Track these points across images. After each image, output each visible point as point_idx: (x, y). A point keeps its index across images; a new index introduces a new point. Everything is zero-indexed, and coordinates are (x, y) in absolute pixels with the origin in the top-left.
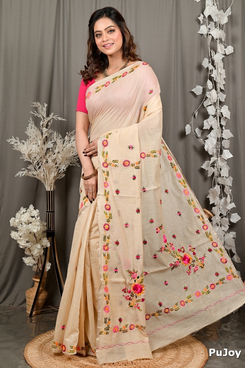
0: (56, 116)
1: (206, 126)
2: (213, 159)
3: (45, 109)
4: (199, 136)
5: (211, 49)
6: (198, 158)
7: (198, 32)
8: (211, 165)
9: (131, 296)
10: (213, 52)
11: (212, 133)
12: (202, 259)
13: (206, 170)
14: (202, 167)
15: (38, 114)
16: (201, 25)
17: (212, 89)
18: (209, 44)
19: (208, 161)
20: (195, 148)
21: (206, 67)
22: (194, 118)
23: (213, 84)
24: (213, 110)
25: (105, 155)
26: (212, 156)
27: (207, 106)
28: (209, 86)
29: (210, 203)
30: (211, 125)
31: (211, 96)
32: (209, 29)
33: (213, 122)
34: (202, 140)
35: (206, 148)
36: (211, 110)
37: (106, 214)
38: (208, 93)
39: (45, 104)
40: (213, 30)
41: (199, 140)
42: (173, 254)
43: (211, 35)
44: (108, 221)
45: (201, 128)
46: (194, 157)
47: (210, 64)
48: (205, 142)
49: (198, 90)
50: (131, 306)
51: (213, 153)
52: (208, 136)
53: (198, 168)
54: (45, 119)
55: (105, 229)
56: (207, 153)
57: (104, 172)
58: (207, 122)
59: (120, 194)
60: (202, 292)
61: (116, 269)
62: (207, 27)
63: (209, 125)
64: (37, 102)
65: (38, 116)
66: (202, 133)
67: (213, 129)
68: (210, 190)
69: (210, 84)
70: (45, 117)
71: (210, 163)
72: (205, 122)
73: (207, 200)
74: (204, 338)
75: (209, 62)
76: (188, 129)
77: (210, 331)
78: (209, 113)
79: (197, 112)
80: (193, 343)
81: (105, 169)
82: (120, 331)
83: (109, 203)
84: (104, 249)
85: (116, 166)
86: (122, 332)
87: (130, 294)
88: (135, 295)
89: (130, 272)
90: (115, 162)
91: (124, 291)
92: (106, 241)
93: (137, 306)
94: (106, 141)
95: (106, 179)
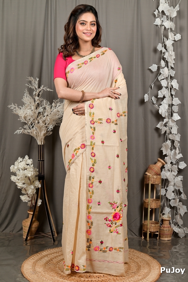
0: (45, 87)
1: (160, 95)
2: (165, 121)
3: (37, 82)
4: (155, 102)
5: (164, 36)
6: (154, 120)
7: (154, 24)
8: (164, 125)
9: (111, 224)
10: (165, 39)
11: (165, 101)
13: (160, 129)
14: (157, 126)
15: (32, 86)
16: (156, 18)
17: (164, 67)
18: (162, 32)
19: (162, 122)
20: (152, 112)
21: (160, 50)
22: (151, 89)
23: (165, 63)
24: (166, 83)
25: (92, 115)
26: (164, 118)
27: (161, 80)
28: (163, 65)
29: (163, 154)
30: (164, 94)
31: (164, 72)
32: (163, 21)
33: (165, 92)
34: (157, 105)
35: (160, 112)
36: (164, 83)
37: (92, 160)
38: (161, 70)
39: (37, 78)
40: (166, 22)
41: (154, 106)
43: (164, 26)
44: (93, 165)
45: (156, 96)
46: (151, 119)
47: (163, 48)
48: (159, 107)
49: (154, 68)
50: (111, 232)
51: (166, 116)
52: (162, 103)
53: (154, 127)
54: (37, 90)
55: (91, 171)
56: (161, 115)
57: (91, 128)
58: (161, 92)
59: (105, 144)
62: (161, 19)
63: (162, 94)
64: (31, 77)
65: (32, 88)
66: (157, 101)
67: (165, 97)
68: (163, 144)
69: (163, 63)
70: (37, 88)
72: (159, 92)
73: (161, 152)
74: (158, 257)
75: (162, 46)
76: (146, 98)
77: (164, 251)
78: (162, 85)
79: (153, 84)
80: (151, 261)
81: (92, 126)
82: (100, 250)
83: (94, 151)
84: (89, 186)
85: (101, 123)
86: (101, 252)
87: (110, 222)
88: (114, 222)
89: (111, 204)
90: (100, 120)
91: (105, 220)
92: (91, 180)
93: (116, 231)
94: (92, 104)
95: (93, 133)
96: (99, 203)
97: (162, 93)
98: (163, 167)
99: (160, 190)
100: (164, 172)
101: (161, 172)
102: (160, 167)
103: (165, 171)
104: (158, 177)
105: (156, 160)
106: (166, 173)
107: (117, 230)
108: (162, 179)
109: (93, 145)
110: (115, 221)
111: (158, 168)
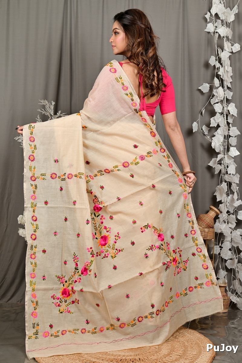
0: (64, 114)
1: (213, 124)
2: (220, 157)
3: (52, 107)
4: (206, 133)
5: (217, 47)
6: (205, 155)
7: (205, 30)
8: (218, 162)
9: (60, 302)
10: (220, 50)
11: (219, 131)
12: (186, 262)
13: (213, 167)
14: (209, 164)
15: (46, 112)
16: (207, 23)
17: (219, 87)
18: (216, 42)
19: (215, 159)
20: (202, 145)
21: (213, 65)
22: (201, 116)
23: (219, 81)
24: (220, 108)
25: (33, 169)
26: (219, 153)
27: (214, 104)
28: (216, 84)
29: (218, 201)
30: (218, 123)
31: (218, 94)
32: (216, 27)
33: (220, 120)
34: (209, 137)
35: (213, 145)
36: (218, 108)
37: (33, 225)
38: (215, 90)
39: (52, 101)
40: (220, 28)
41: (206, 137)
42: (167, 253)
43: (218, 33)
44: (35, 231)
45: (208, 125)
46: (201, 154)
47: (217, 62)
48: (212, 139)
49: (205, 87)
50: (61, 313)
51: (220, 150)
52: (216, 133)
53: (206, 165)
54: (52, 117)
55: (32, 239)
56: (214, 150)
57: (32, 185)
58: (214, 119)
59: (49, 205)
60: (180, 293)
61: (44, 277)
62: (214, 25)
63: (216, 123)
64: (44, 100)
65: (45, 114)
66: (209, 131)
67: (220, 126)
68: (217, 187)
69: (217, 82)
70: (52, 115)
71: (217, 161)
72: (212, 119)
73: (215, 198)
74: (211, 335)
75: (216, 60)
76: (195, 126)
77: (218, 327)
78: (216, 111)
79: (204, 109)
80: (201, 340)
81: (33, 183)
82: (51, 336)
83: (36, 214)
84: (31, 258)
85: (44, 179)
86: (53, 337)
87: (59, 300)
88: (63, 300)
89: (58, 277)
90: (43, 175)
91: (53, 298)
92: (33, 250)
93: (68, 310)
94: (33, 156)
95: (34, 192)
96: (44, 278)
97: (215, 121)
98: (217, 218)
99: (213, 248)
100: (218, 224)
101: (215, 224)
102: (214, 217)
103: (219, 222)
104: (210, 230)
105: (209, 209)
106: (220, 226)
107: (68, 308)
108: (216, 232)
109: (34, 207)
110: (65, 298)
111: (210, 218)
